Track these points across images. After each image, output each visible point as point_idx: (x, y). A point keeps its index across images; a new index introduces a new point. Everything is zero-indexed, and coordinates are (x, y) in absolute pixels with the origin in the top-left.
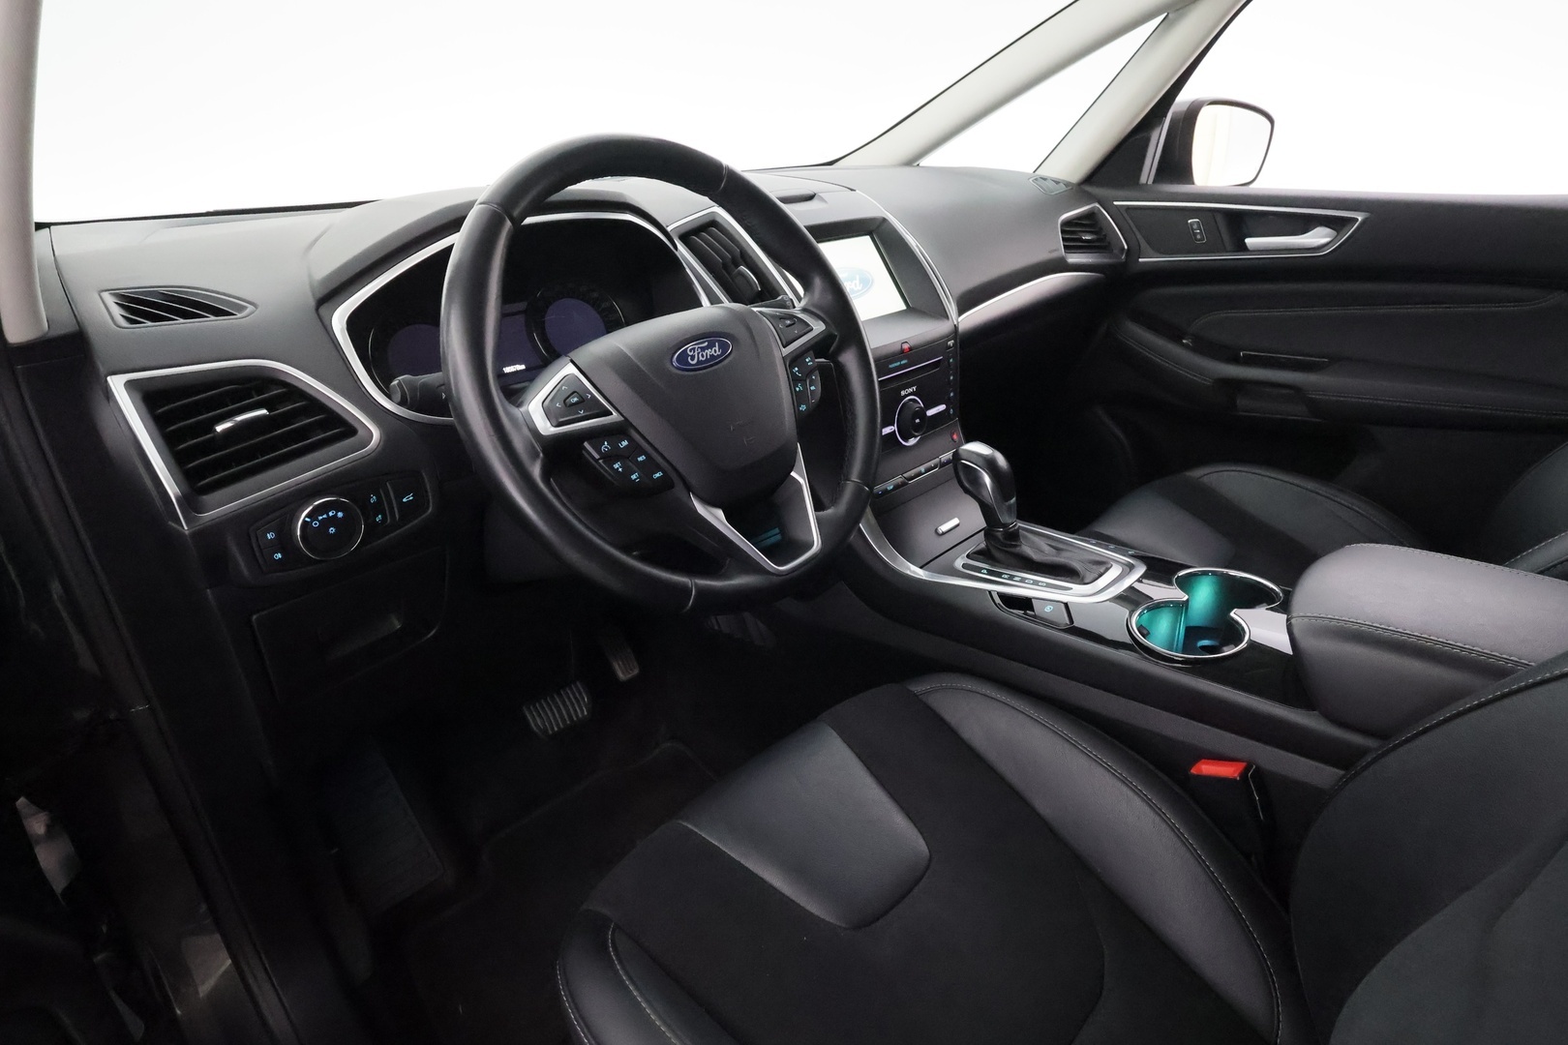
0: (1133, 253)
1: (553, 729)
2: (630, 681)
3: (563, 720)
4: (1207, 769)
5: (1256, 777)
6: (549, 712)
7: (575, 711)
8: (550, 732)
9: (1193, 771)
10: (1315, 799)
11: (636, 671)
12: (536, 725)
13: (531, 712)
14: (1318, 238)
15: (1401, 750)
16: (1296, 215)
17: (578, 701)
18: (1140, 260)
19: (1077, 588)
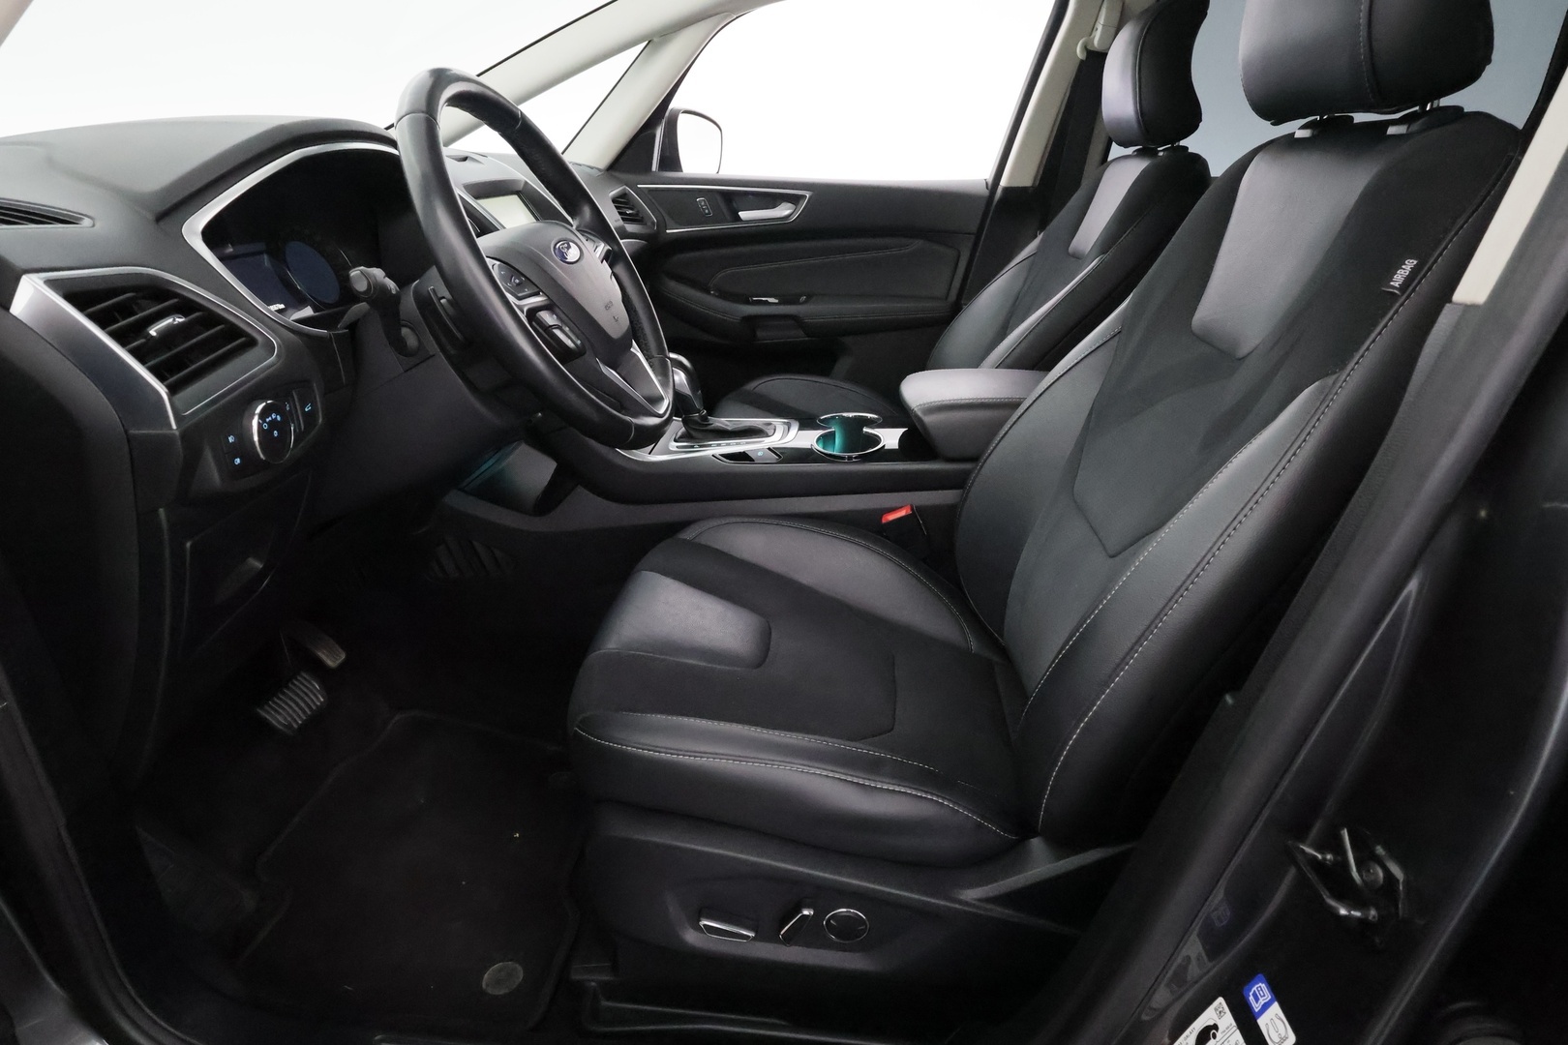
0: (663, 225)
1: (297, 723)
2: (342, 666)
3: (304, 712)
4: (892, 517)
5: (918, 512)
6: (286, 707)
7: (312, 700)
8: (295, 726)
9: (884, 521)
10: (951, 512)
11: (343, 656)
12: (279, 722)
13: (268, 713)
14: (783, 211)
15: (988, 461)
16: (767, 194)
17: (311, 691)
18: (668, 231)
19: (767, 440)
